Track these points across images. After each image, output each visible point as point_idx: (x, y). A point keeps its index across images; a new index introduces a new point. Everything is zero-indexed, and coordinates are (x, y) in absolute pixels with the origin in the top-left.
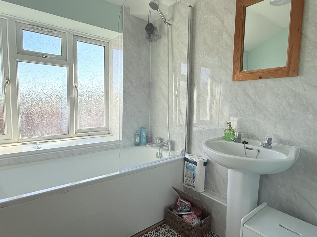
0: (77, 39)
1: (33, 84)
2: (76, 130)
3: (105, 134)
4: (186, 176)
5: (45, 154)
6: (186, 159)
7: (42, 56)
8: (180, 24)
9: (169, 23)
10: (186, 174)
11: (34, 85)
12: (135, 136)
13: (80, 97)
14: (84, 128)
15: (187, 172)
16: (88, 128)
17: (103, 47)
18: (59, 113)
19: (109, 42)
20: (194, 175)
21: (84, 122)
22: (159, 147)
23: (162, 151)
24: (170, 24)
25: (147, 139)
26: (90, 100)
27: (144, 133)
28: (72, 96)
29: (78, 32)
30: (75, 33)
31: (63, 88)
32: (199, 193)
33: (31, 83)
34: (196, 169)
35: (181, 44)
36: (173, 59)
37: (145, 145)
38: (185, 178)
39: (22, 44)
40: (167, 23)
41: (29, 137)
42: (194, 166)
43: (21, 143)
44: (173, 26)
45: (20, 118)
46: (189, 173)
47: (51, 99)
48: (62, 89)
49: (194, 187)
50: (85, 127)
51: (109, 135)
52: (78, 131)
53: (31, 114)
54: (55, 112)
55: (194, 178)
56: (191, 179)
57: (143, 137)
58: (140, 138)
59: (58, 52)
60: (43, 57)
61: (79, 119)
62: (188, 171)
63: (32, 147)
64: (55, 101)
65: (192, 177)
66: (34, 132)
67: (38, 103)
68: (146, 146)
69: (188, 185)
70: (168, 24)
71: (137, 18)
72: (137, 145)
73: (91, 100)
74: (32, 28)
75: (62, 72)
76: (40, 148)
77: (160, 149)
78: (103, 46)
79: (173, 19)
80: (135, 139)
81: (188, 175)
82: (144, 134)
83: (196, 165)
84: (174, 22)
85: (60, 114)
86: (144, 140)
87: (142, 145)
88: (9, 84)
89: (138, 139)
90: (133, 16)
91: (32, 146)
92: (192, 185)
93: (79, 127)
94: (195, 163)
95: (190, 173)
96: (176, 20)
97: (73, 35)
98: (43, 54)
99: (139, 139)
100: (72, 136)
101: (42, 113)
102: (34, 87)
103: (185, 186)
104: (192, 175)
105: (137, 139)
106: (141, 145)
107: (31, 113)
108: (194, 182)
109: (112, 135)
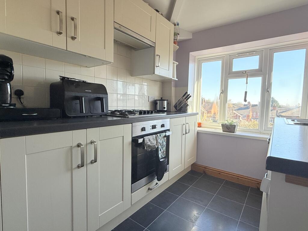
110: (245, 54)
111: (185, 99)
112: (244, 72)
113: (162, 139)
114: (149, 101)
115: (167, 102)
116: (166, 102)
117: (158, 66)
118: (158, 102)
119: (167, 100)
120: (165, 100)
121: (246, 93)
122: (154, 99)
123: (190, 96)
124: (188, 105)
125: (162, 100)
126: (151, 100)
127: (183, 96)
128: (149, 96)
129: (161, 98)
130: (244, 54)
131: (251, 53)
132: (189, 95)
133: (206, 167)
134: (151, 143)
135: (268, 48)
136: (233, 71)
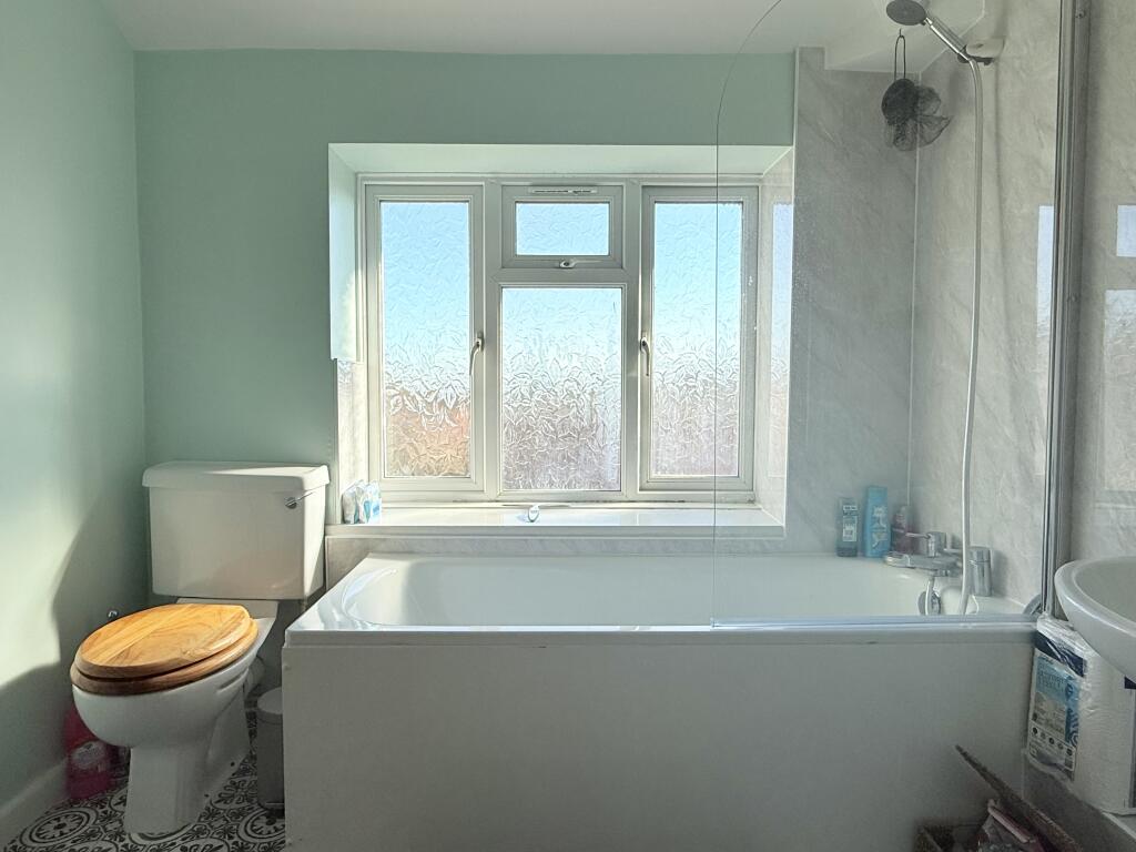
0: (653, 198)
1: (535, 343)
2: (644, 482)
3: (736, 502)
4: (1035, 716)
5: (541, 540)
6: (1039, 641)
7: (557, 264)
8: (1031, 44)
9: (984, 55)
10: (1035, 707)
11: (538, 346)
12: (843, 516)
13: (660, 376)
14: (667, 475)
15: (1039, 699)
16: (682, 475)
17: (739, 206)
18: (598, 427)
19: (760, 185)
20: (1071, 718)
21: (668, 457)
22: (932, 573)
23: (943, 591)
24: (987, 61)
25: (894, 535)
26: (691, 384)
27: (880, 509)
28: (633, 374)
29: (657, 176)
30: (647, 180)
31: (609, 351)
32: (1097, 814)
33: (531, 344)
34: (1081, 695)
35: (1038, 130)
36: (1001, 201)
37: (881, 556)
38: (1032, 724)
39: (515, 240)
40: (974, 58)
41: (522, 490)
42: (1070, 678)
43: (499, 504)
44: (1001, 64)
45: (503, 438)
46: (1047, 705)
47: (578, 384)
48: (607, 355)
49: (1069, 774)
50: (672, 471)
51: (751, 506)
52: (651, 485)
53: (528, 427)
54: (585, 424)
55: (1070, 735)
56: (1060, 738)
57: (876, 525)
58: (862, 529)
59: (600, 246)
60: (560, 268)
61: (654, 445)
62: (1045, 697)
63: (519, 518)
64: (589, 390)
65: (1063, 726)
66: (533, 477)
67: (544, 398)
68: (885, 562)
69: (1041, 757)
70: (978, 59)
71: (853, 76)
72: (848, 551)
73: (694, 387)
74: (536, 194)
75: (607, 302)
76: (532, 521)
77: (933, 580)
78: (739, 202)
79: (1001, 35)
80: (840, 529)
81: (1043, 712)
82: (880, 513)
83: (1081, 673)
84: (1007, 43)
85: (601, 429)
86: (878, 537)
87: (869, 554)
88: (482, 349)
89: (850, 533)
90: (836, 73)
91: (520, 512)
92: (1061, 762)
93: (653, 471)
94: (1078, 664)
95: (1051, 706)
96: (1015, 33)
97: (644, 187)
98: (560, 259)
99: (855, 532)
100: (630, 498)
101: (553, 425)
102: (536, 352)
103: (1034, 761)
104: (1064, 717)
105: (848, 528)
106: (864, 556)
107: (528, 425)
108: (1069, 752)
109: (760, 506)
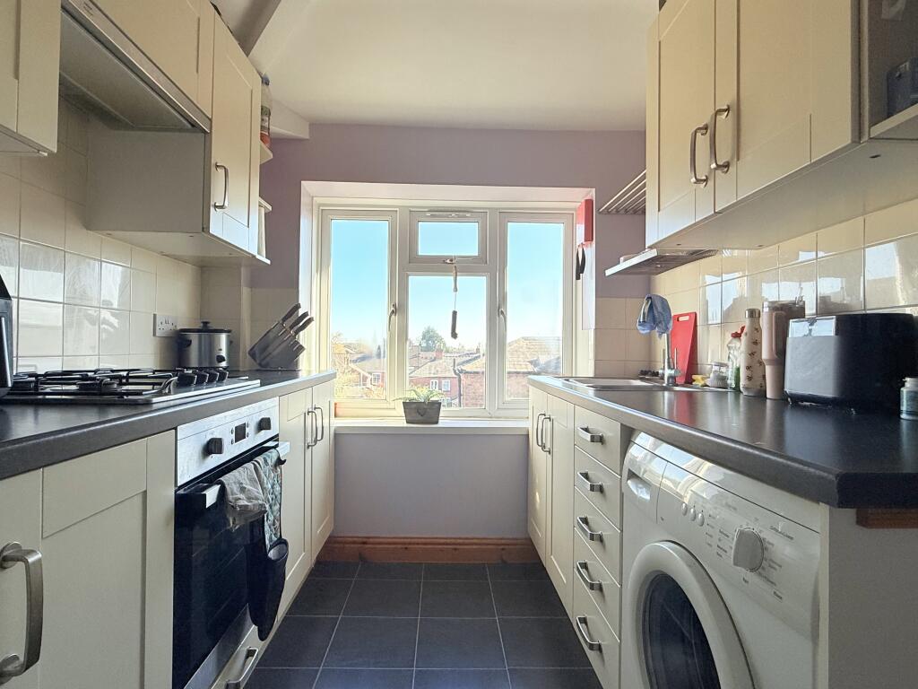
110: (449, 213)
111: (291, 327)
112: (448, 261)
113: (272, 475)
114: (157, 334)
115: (228, 337)
116: (223, 337)
117: (222, 207)
118: (194, 337)
119: (229, 331)
120: (221, 331)
121: (455, 313)
122: (172, 328)
123: (310, 320)
124: (301, 348)
125: (207, 330)
126: (163, 329)
127: (285, 319)
128: (155, 315)
129: (205, 323)
130: (445, 214)
131: (459, 214)
132: (305, 315)
133: (365, 540)
134: (249, 499)
135: (497, 209)
136: (420, 254)
